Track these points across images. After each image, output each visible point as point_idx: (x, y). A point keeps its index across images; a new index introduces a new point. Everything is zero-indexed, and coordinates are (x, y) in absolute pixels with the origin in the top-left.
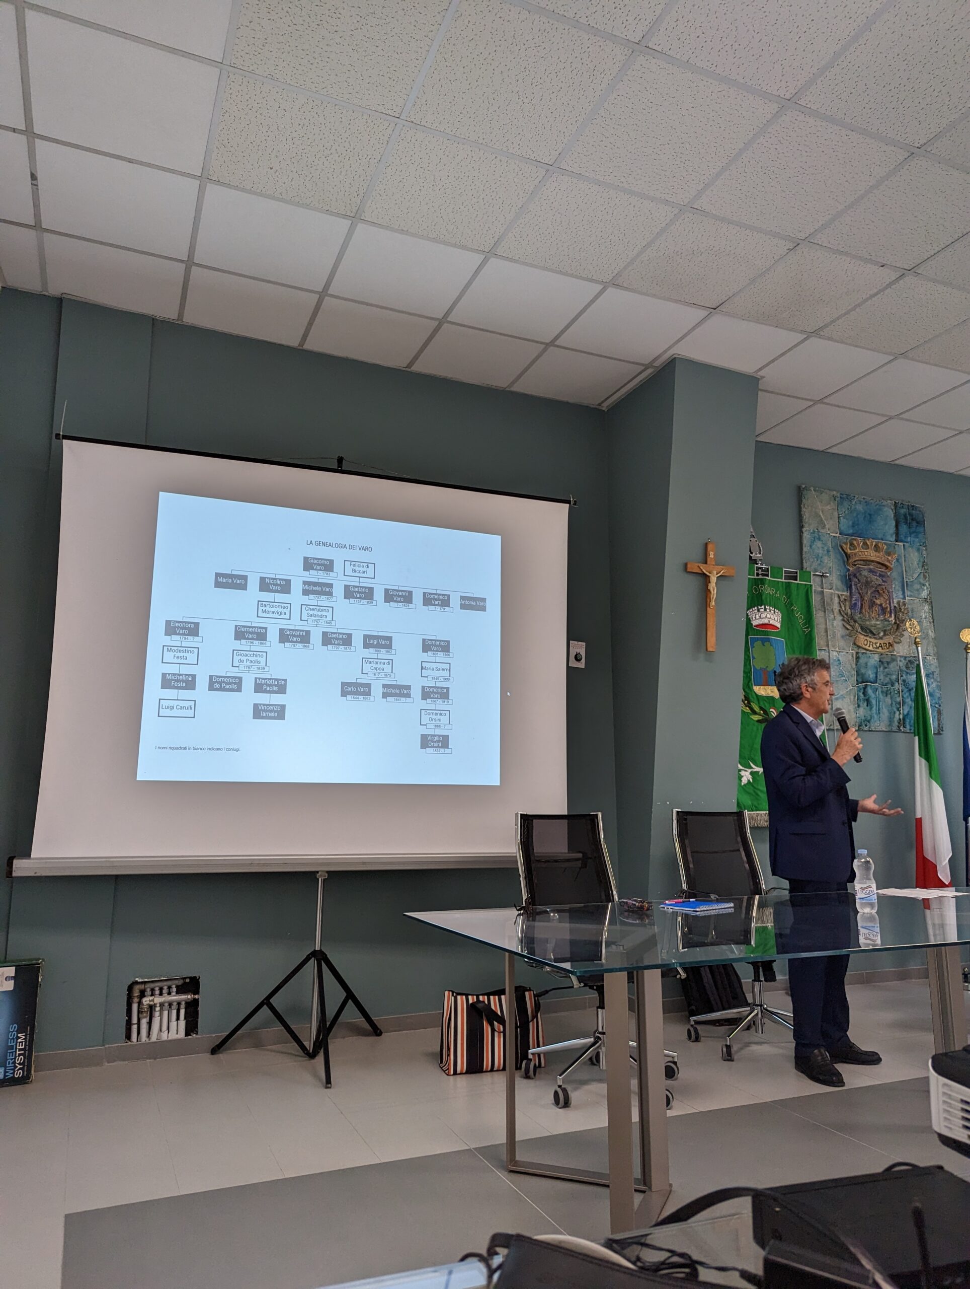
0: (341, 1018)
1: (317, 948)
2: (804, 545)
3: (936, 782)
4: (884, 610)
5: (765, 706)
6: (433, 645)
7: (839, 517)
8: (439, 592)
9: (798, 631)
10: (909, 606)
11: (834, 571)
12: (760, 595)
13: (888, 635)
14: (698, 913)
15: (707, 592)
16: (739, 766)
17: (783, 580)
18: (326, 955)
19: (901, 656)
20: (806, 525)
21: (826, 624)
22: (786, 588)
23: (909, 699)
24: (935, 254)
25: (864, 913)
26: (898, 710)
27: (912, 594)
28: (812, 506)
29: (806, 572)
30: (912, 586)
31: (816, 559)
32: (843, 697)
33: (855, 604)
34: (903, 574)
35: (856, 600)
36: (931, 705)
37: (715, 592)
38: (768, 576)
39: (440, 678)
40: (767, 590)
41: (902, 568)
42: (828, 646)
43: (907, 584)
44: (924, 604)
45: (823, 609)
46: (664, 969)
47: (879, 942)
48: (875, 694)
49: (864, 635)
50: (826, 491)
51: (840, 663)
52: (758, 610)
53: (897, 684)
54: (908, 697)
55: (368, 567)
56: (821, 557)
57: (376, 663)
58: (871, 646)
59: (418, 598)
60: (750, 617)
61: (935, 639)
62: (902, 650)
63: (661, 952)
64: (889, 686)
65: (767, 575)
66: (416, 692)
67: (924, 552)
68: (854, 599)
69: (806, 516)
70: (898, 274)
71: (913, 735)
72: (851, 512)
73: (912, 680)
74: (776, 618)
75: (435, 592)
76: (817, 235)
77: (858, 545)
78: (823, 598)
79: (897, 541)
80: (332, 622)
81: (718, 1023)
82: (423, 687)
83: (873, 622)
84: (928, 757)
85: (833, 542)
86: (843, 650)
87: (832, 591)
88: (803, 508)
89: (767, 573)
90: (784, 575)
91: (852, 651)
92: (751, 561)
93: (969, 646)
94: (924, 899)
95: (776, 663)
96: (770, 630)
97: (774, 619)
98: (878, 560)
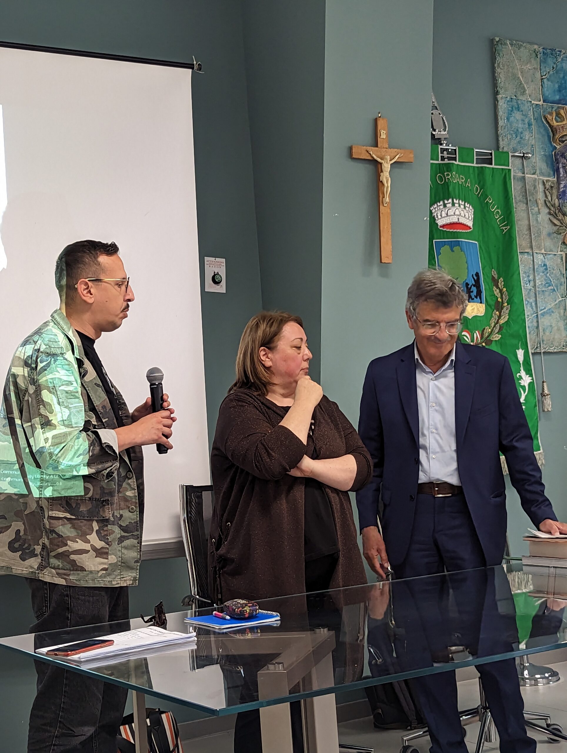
2: (499, 118)
7: (542, 79)
9: (494, 231)
11: (537, 149)
12: (446, 185)
15: (378, 184)
17: (475, 165)
20: (501, 91)
21: (529, 219)
22: (478, 175)
28: (508, 66)
29: (503, 152)
31: (514, 136)
32: (550, 312)
33: (564, 192)
37: (389, 185)
38: (456, 161)
40: (455, 179)
42: (531, 247)
45: (525, 201)
50: (525, 44)
51: (546, 269)
52: (445, 205)
56: (521, 133)
60: (435, 214)
65: (455, 159)
69: (502, 79)
72: (557, 73)
74: (467, 214)
78: (524, 186)
85: (535, 112)
86: (550, 252)
87: (535, 176)
88: (497, 68)
89: (455, 156)
90: (475, 157)
91: (561, 253)
92: (433, 141)
95: (468, 272)
96: (461, 231)
97: (465, 215)
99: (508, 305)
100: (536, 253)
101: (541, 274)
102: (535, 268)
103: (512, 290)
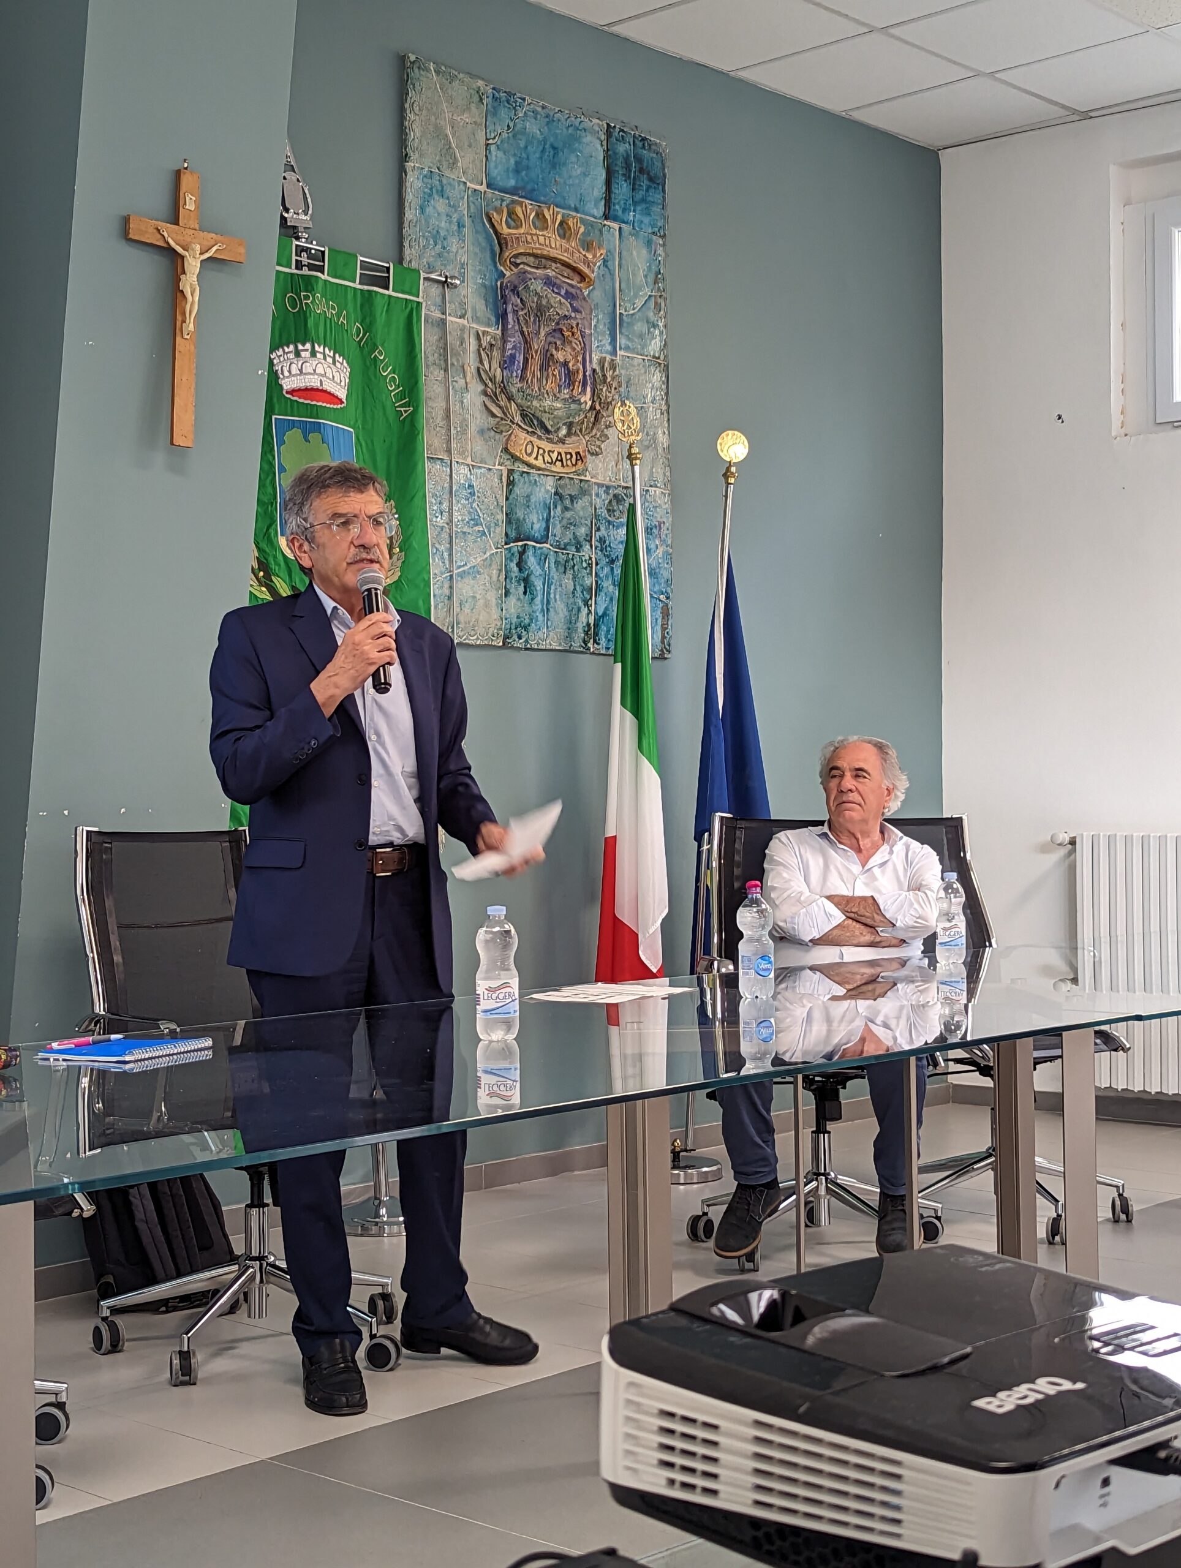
2: (407, 204)
3: (649, 760)
4: (570, 376)
7: (487, 145)
9: (385, 414)
10: (623, 372)
11: (471, 273)
12: (302, 317)
13: (575, 434)
14: (128, 1067)
17: (358, 286)
19: (600, 485)
20: (414, 156)
21: (447, 399)
22: (362, 306)
23: (610, 581)
25: (491, 1042)
26: (586, 603)
27: (630, 344)
28: (429, 110)
29: (408, 269)
30: (630, 324)
31: (431, 242)
32: (474, 572)
33: (512, 357)
34: (615, 296)
35: (514, 347)
36: (651, 596)
38: (323, 273)
40: (320, 306)
41: (613, 280)
42: (449, 451)
43: (621, 320)
44: (653, 369)
45: (442, 362)
46: (42, 1200)
47: (516, 1100)
48: (543, 569)
49: (528, 432)
50: (461, 76)
51: (473, 494)
52: (298, 354)
53: (588, 547)
54: (607, 576)
56: (445, 239)
58: (540, 457)
60: (278, 368)
61: (668, 450)
62: (602, 470)
63: (38, 1161)
64: (572, 550)
65: (321, 269)
67: (660, 251)
68: (509, 346)
69: (415, 132)
71: (613, 657)
72: (514, 136)
73: (619, 539)
74: (337, 375)
77: (526, 217)
78: (443, 337)
79: (606, 217)
81: (166, 1305)
83: (547, 403)
84: (637, 710)
85: (471, 204)
86: (483, 461)
87: (465, 322)
88: (408, 112)
89: (322, 264)
90: (359, 271)
91: (500, 467)
92: (283, 230)
93: (733, 469)
94: (608, 1005)
96: (324, 405)
97: (333, 377)
98: (565, 257)
99: (401, 551)
100: (457, 462)
101: (463, 501)
102: (454, 489)
103: (411, 524)
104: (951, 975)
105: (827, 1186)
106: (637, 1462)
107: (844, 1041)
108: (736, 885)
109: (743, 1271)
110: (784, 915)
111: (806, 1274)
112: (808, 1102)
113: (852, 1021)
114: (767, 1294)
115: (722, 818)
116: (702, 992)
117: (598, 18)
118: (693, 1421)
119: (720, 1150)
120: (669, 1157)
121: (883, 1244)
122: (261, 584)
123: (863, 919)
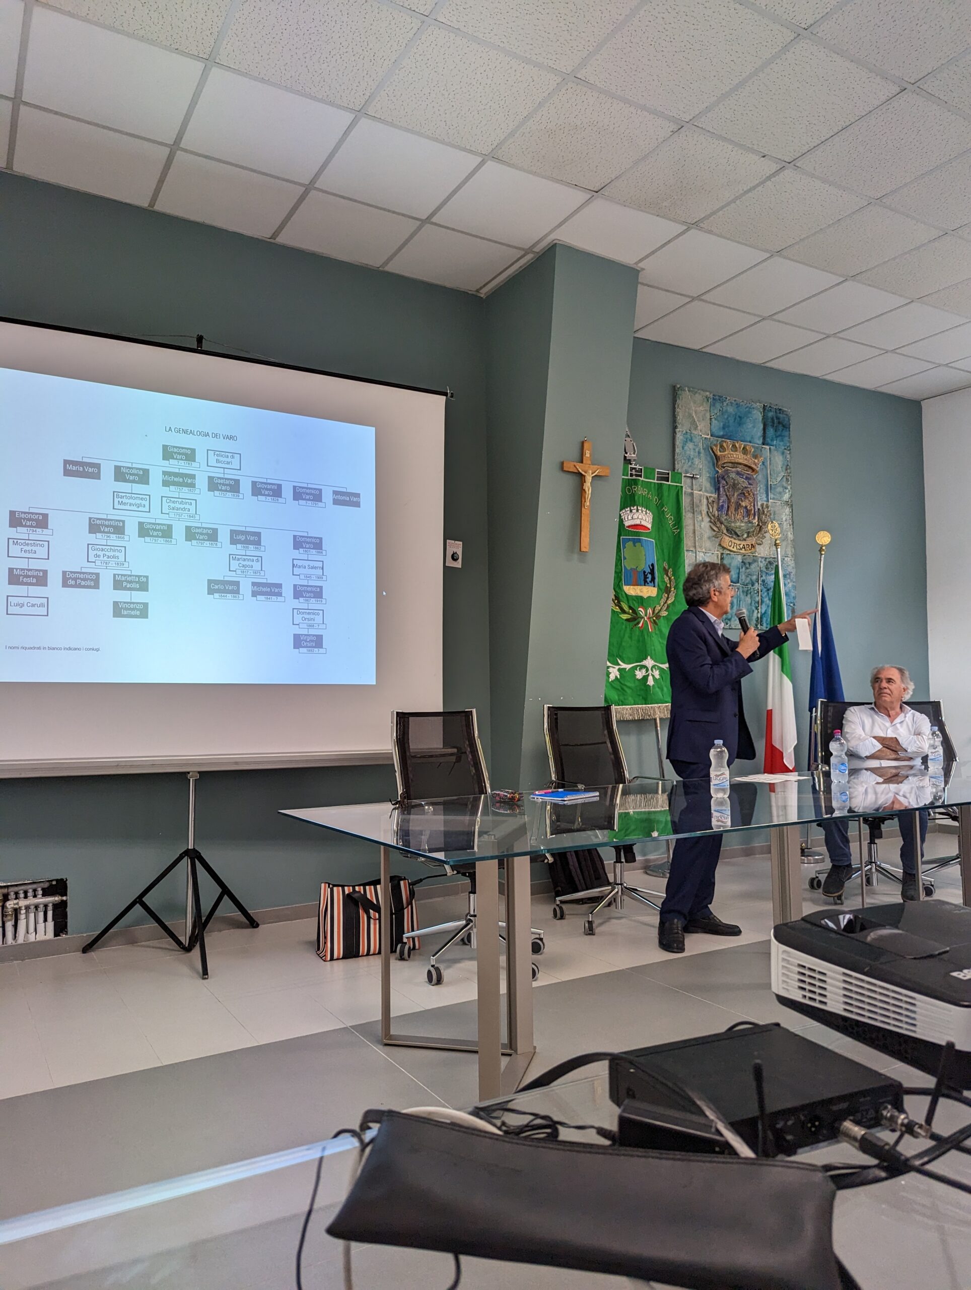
0: (218, 913)
1: (191, 847)
2: (676, 447)
3: (787, 676)
4: (748, 513)
5: (634, 605)
6: (304, 542)
7: (711, 419)
8: (310, 486)
9: (667, 533)
10: (772, 509)
11: (704, 472)
12: (633, 496)
13: (751, 536)
14: (565, 802)
15: (581, 491)
16: (608, 663)
17: (656, 481)
18: (200, 853)
19: (762, 558)
20: (679, 426)
21: (694, 525)
22: (658, 489)
23: (767, 598)
24: (815, 147)
25: (717, 798)
26: (757, 608)
27: (775, 497)
28: (685, 407)
29: (677, 473)
30: (775, 488)
31: (687, 461)
33: (722, 506)
34: (768, 478)
35: (723, 502)
36: (786, 604)
37: (590, 492)
38: (641, 477)
39: (312, 576)
40: (640, 491)
41: (767, 470)
42: (695, 547)
43: (771, 487)
44: (785, 506)
45: (692, 511)
47: (729, 823)
49: (729, 537)
50: (699, 391)
52: (631, 511)
53: (757, 584)
54: (766, 596)
55: (233, 457)
56: (693, 459)
57: (244, 560)
58: (735, 547)
59: (287, 492)
60: (623, 517)
61: (793, 541)
62: (763, 551)
64: (750, 586)
65: (640, 476)
66: (287, 591)
67: (788, 456)
68: (721, 501)
69: (680, 418)
70: (779, 167)
72: (722, 414)
73: (771, 580)
74: (648, 519)
75: (305, 485)
76: (701, 118)
77: (728, 447)
78: (692, 500)
79: (763, 444)
80: (196, 516)
82: (295, 586)
83: (738, 524)
85: (704, 444)
86: (710, 550)
87: (701, 493)
88: (677, 409)
89: (641, 474)
90: (656, 475)
91: (717, 552)
92: (625, 462)
93: (824, 548)
94: (770, 784)
95: (646, 563)
96: (642, 531)
97: (646, 519)
98: (745, 462)
100: (699, 551)
103: (679, 577)
104: (936, 774)
105: (876, 869)
106: (788, 986)
107: (884, 803)
108: (829, 731)
109: (836, 904)
110: (853, 744)
111: (867, 908)
112: (866, 830)
113: (887, 793)
114: (848, 916)
115: (822, 701)
116: (814, 779)
117: (757, 360)
118: (814, 970)
119: (824, 849)
120: (799, 851)
121: (904, 895)
122: (616, 605)
123: (891, 748)
